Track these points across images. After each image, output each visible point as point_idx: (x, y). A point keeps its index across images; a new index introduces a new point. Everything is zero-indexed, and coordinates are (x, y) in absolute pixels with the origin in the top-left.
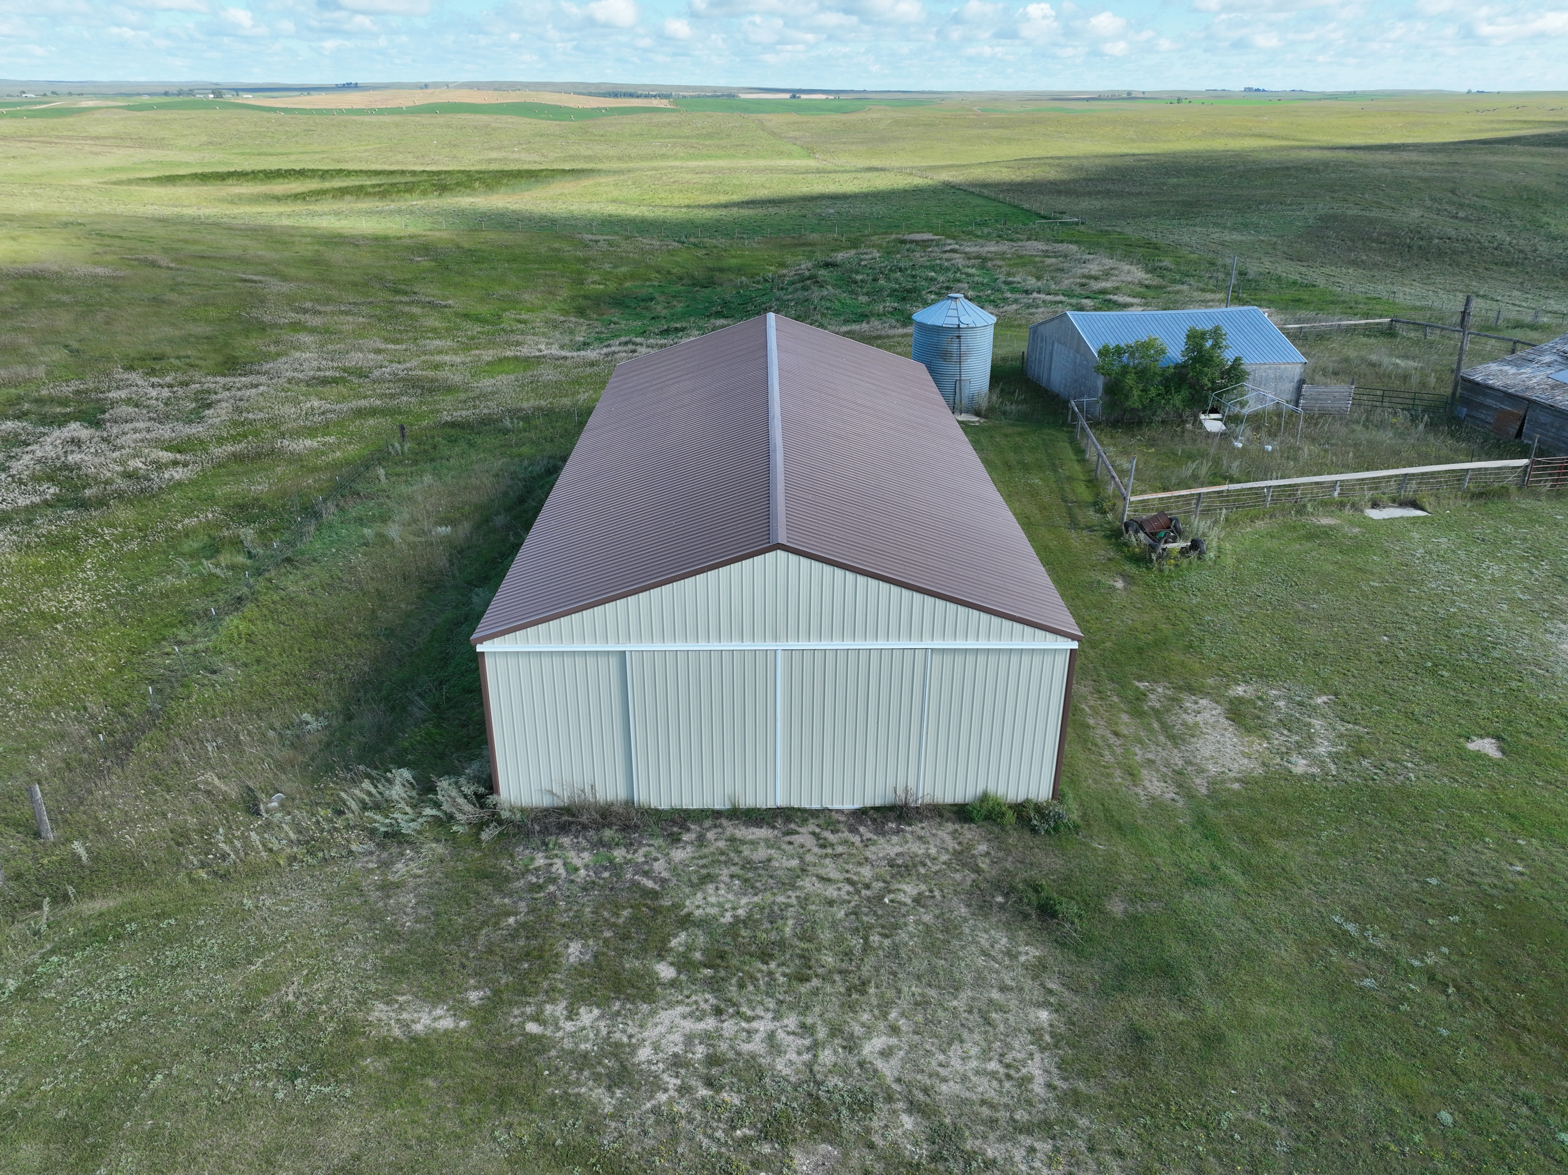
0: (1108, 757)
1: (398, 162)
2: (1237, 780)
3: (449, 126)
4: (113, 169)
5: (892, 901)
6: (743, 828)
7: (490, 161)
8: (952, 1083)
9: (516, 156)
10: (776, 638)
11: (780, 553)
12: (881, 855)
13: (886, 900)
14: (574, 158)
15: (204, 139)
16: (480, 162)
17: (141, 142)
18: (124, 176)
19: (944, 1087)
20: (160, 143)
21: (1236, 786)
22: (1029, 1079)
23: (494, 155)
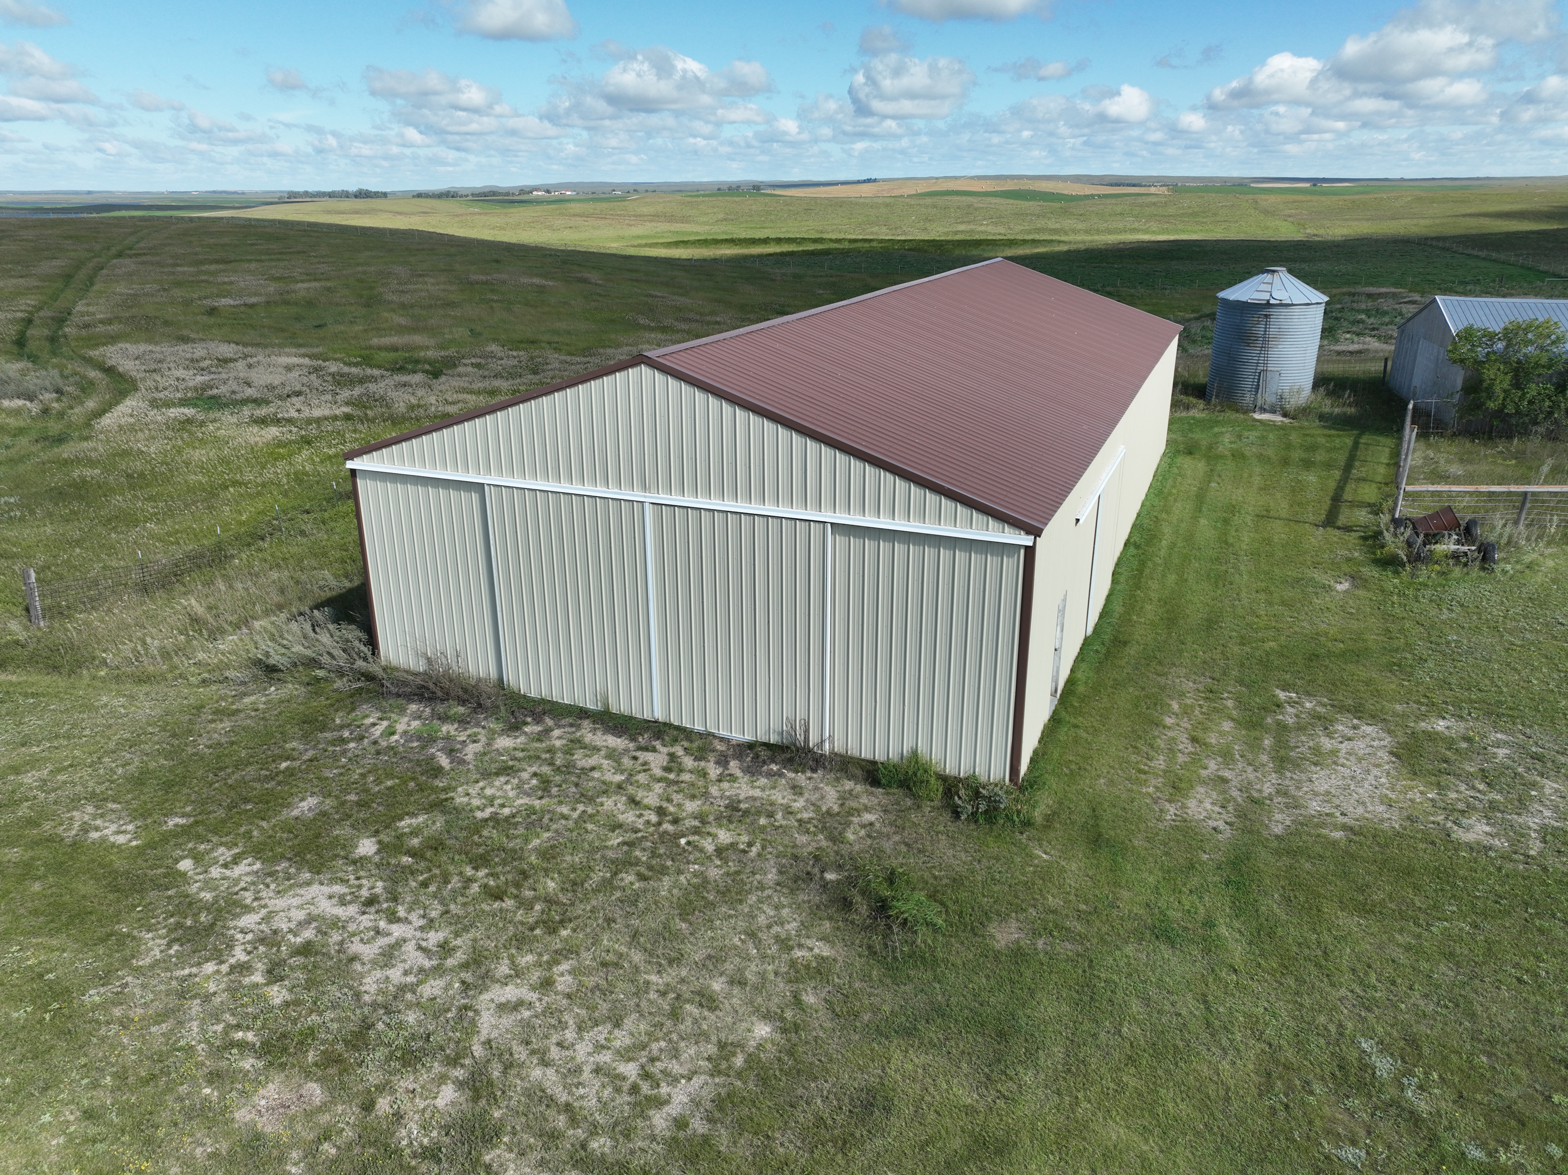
0: (1160, 762)
1: (872, 233)
2: (1345, 827)
3: (935, 206)
4: (638, 237)
5: (689, 843)
6: (599, 733)
7: (956, 233)
8: (550, 1072)
9: (983, 228)
10: (645, 488)
11: (645, 370)
12: (727, 794)
13: (683, 841)
14: (1038, 231)
15: (721, 216)
16: (947, 234)
17: (671, 218)
18: (644, 242)
19: (537, 1073)
20: (685, 220)
21: (1338, 835)
22: (660, 1103)
23: (962, 227)
